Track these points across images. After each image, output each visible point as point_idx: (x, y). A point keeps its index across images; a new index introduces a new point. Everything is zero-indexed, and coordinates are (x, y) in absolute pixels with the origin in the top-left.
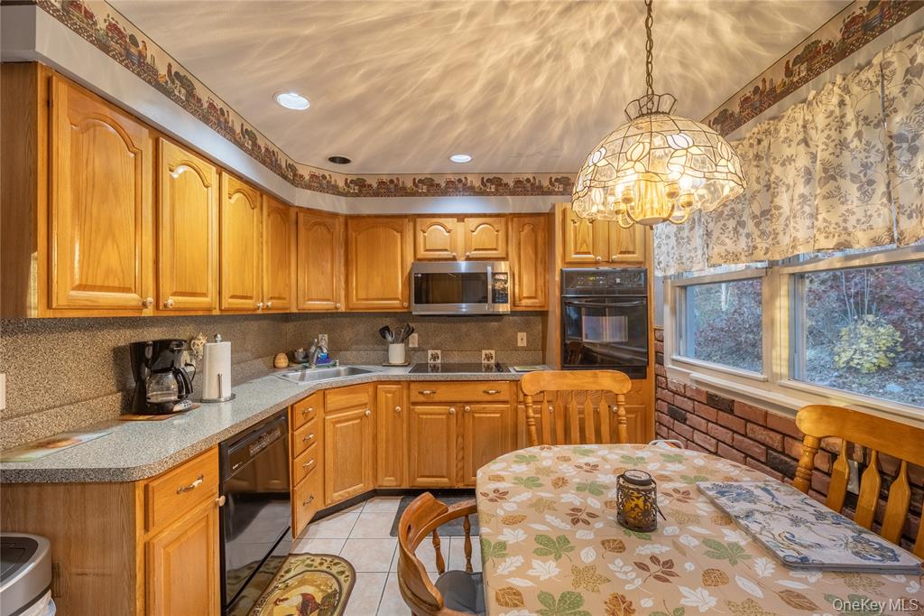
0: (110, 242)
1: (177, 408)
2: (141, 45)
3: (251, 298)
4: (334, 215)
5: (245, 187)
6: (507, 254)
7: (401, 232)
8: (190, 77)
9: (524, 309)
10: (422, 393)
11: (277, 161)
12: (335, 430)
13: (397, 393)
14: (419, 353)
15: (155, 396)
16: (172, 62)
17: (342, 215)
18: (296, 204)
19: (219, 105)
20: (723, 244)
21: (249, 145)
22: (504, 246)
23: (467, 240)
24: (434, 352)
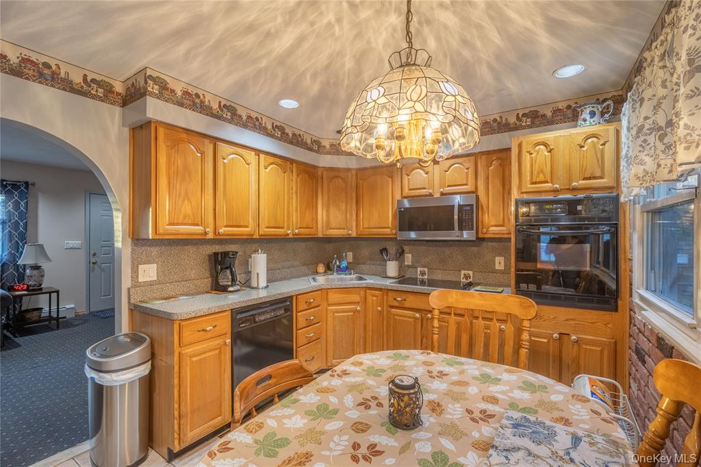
0: (186, 201)
1: (231, 289)
2: (202, 97)
3: (282, 228)
4: (349, 170)
5: (278, 161)
6: (476, 188)
7: (392, 177)
8: (233, 105)
9: (492, 236)
10: (395, 299)
11: (302, 140)
12: (334, 318)
13: (379, 297)
14: (411, 269)
15: (223, 282)
16: (221, 100)
17: (353, 169)
18: (321, 166)
19: (254, 115)
20: (642, 163)
21: (278, 134)
22: (474, 181)
23: (442, 178)
24: (422, 269)
